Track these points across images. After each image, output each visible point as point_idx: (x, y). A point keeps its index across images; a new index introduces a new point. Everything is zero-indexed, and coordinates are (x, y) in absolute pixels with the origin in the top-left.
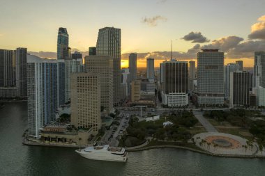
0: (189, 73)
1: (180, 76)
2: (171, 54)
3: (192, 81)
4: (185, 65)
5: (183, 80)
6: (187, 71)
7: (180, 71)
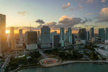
0: (37, 36)
1: (34, 37)
2: (30, 28)
3: (39, 39)
4: (36, 32)
5: (35, 38)
6: (37, 35)
7: (34, 35)
